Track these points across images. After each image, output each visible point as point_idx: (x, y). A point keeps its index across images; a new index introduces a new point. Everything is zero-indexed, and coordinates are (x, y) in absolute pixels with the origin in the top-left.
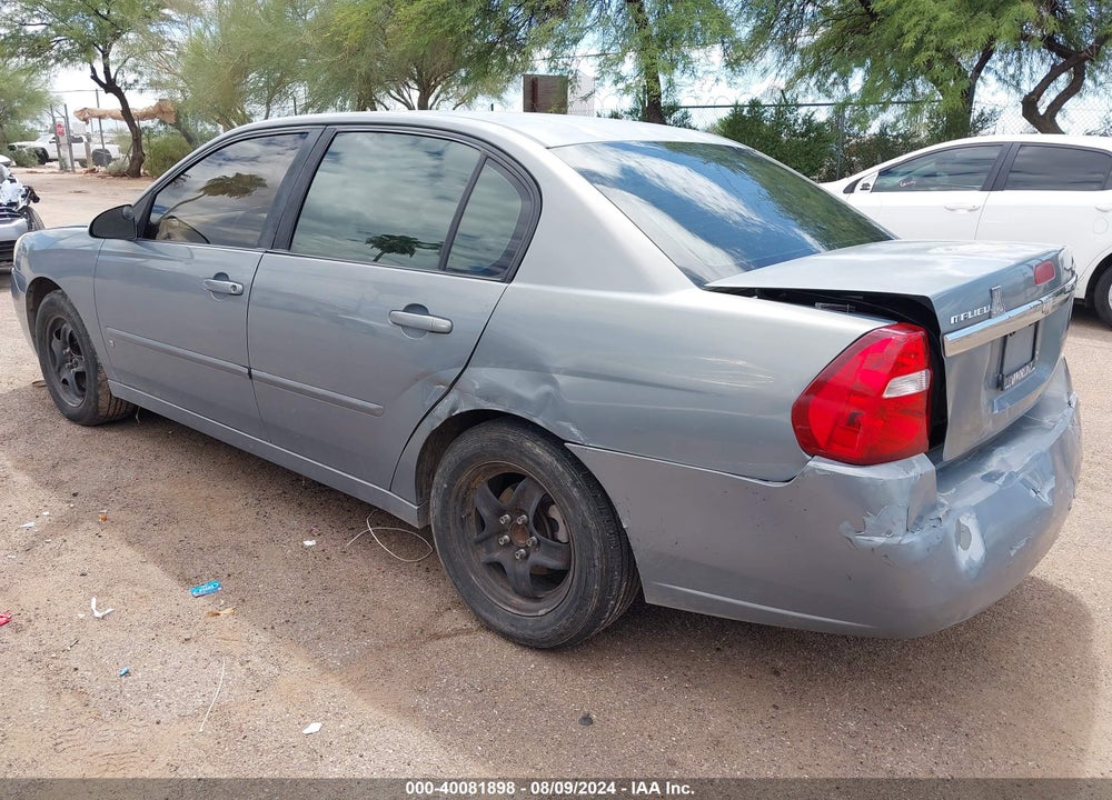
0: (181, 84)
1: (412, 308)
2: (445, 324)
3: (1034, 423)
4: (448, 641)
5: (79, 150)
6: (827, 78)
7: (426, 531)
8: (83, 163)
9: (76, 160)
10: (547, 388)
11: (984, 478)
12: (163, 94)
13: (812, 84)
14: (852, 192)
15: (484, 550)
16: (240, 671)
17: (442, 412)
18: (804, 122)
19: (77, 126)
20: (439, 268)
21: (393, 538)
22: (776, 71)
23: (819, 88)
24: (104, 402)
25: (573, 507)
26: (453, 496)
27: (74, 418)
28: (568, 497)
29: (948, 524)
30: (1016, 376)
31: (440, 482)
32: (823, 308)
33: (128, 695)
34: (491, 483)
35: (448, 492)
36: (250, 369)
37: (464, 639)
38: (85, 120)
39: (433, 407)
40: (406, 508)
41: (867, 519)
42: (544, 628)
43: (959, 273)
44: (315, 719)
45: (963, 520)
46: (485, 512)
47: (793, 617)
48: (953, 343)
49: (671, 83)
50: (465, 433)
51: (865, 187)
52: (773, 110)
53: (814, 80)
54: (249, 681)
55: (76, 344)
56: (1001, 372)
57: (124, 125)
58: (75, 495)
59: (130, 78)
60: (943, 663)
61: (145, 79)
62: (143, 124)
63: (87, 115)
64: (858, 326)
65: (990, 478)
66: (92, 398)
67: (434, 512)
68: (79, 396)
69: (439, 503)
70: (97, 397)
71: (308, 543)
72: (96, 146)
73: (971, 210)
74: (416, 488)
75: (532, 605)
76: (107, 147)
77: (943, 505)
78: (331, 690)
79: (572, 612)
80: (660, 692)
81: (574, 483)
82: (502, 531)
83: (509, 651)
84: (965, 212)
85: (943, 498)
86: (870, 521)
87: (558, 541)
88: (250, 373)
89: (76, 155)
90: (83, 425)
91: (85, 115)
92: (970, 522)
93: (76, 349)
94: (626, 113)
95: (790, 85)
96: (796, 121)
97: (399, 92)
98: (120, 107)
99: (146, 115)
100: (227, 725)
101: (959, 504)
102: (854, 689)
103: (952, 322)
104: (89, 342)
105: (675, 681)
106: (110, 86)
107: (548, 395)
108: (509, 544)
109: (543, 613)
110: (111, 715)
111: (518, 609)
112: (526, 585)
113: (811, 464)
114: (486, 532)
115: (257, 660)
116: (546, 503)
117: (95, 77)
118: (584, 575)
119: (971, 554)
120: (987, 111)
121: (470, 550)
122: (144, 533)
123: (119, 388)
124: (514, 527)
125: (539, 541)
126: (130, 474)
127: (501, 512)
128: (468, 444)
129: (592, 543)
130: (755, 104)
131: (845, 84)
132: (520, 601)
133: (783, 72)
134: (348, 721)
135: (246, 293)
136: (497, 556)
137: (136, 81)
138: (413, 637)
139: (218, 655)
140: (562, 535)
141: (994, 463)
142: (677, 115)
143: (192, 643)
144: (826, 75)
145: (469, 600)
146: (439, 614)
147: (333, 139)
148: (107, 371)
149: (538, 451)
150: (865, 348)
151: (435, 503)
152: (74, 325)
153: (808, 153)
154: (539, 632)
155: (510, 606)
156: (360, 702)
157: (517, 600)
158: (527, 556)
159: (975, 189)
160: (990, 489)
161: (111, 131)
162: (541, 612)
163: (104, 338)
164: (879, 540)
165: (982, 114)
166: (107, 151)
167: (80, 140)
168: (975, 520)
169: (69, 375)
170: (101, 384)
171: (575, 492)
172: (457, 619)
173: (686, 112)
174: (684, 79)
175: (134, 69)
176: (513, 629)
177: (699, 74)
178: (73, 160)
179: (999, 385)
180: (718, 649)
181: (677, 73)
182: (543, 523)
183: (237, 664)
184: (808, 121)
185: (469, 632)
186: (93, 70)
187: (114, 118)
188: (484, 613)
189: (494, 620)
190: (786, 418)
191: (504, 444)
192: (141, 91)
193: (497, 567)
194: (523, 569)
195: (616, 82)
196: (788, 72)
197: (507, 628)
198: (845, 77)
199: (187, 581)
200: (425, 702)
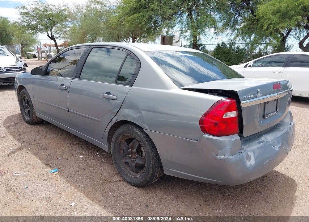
0: (70, 37)
1: (108, 93)
2: (115, 97)
3: (278, 129)
4: (113, 183)
5: (44, 55)
6: (245, 37)
7: (110, 153)
8: (45, 58)
9: (43, 57)
10: (139, 114)
11: (258, 143)
12: (66, 40)
13: (241, 38)
14: (246, 67)
15: (124, 159)
16: (57, 189)
17: (114, 121)
18: (237, 48)
19: (44, 49)
20: (115, 83)
21: (105, 156)
22: (230, 35)
23: (243, 39)
24: (34, 118)
25: (146, 147)
26: (117, 144)
27: (27, 122)
28: (144, 144)
29: (244, 154)
30: (270, 115)
31: (113, 140)
32: (209, 94)
33: (26, 193)
34: (126, 141)
35: (115, 143)
36: (68, 109)
37: (118, 183)
38: (45, 47)
39: (112, 119)
40: (105, 147)
41: (218, 151)
42: (138, 181)
43: (248, 85)
44: (73, 202)
45: (249, 153)
46: (124, 148)
47: (202, 179)
48: (244, 104)
49: (199, 38)
50: (120, 127)
51: (250, 66)
52: (228, 45)
53: (241, 37)
54: (58, 191)
55: (29, 102)
56: (264, 113)
57: (55, 48)
58: (24, 142)
59: (58, 36)
60: (251, 195)
61: (61, 37)
62: (60, 48)
63: (46, 45)
64: (217, 98)
65: (260, 143)
66: (32, 117)
67: (112, 149)
68: (29, 116)
69: (113, 146)
70: (33, 117)
71: (81, 157)
72: (48, 54)
73: (279, 73)
74: (108, 141)
75: (136, 174)
76: (51, 54)
77: (244, 149)
78: (79, 195)
79: (145, 176)
80: (169, 199)
81: (146, 140)
82: (129, 154)
83: (129, 187)
84: (278, 73)
85: (244, 147)
86: (219, 152)
87: (143, 157)
88: (68, 110)
89: (43, 56)
90: (29, 124)
91: (45, 45)
92: (251, 154)
93: (29, 104)
94: (188, 46)
95: (234, 39)
96: (234, 48)
97: (127, 40)
98: (54, 43)
99: (61, 46)
100: (50, 202)
101: (248, 149)
102: (224, 201)
103: (244, 98)
104: (32, 102)
105: (174, 197)
106: (52, 38)
107: (139, 116)
108: (130, 158)
109: (138, 177)
110: (21, 198)
111: (132, 175)
112: (134, 169)
113: (204, 135)
114: (125, 154)
115: (62, 186)
116: (140, 146)
117: (48, 36)
118: (148, 166)
119: (251, 163)
120: (289, 46)
121: (121, 159)
122: (39, 152)
123: (38, 115)
124: (132, 153)
125: (138, 157)
126: (39, 137)
127: (129, 149)
128: (121, 130)
129: (150, 157)
130: (223, 43)
131: (250, 38)
132: (133, 173)
133: (232, 35)
134: (82, 203)
135: (68, 89)
136: (127, 160)
137: (59, 37)
138: (104, 182)
139: (52, 184)
140: (144, 155)
141: (263, 138)
142: (202, 46)
143: (46, 181)
144: (245, 36)
145: (120, 173)
146: (112, 176)
147: (92, 49)
148: (35, 110)
149: (137, 131)
150: (219, 104)
151: (112, 146)
152: (28, 97)
153: (238, 57)
154: (137, 182)
155: (130, 174)
156: (86, 198)
157: (132, 173)
158: (135, 160)
159: (281, 67)
160: (259, 145)
161: (53, 50)
162: (138, 176)
163: (35, 101)
164: (222, 157)
165: (287, 47)
166: (51, 55)
167: (44, 52)
168: (253, 154)
169: (26, 111)
170: (34, 113)
171: (146, 143)
172: (117, 178)
173: (204, 46)
174: (203, 37)
175: (58, 34)
176: (131, 181)
177: (207, 36)
178: (42, 57)
179: (264, 117)
180: (187, 189)
181: (201, 35)
182: (139, 152)
183: (56, 187)
184: (238, 48)
185: (120, 181)
186: (48, 34)
187: (53, 46)
188: (124, 177)
189: (126, 178)
190: (198, 123)
191: (129, 129)
192: (60, 39)
193: (127, 163)
194: (134, 164)
195: (184, 38)
196: (234, 35)
197: (129, 180)
198: (250, 36)
199: (47, 165)
200: (104, 199)
